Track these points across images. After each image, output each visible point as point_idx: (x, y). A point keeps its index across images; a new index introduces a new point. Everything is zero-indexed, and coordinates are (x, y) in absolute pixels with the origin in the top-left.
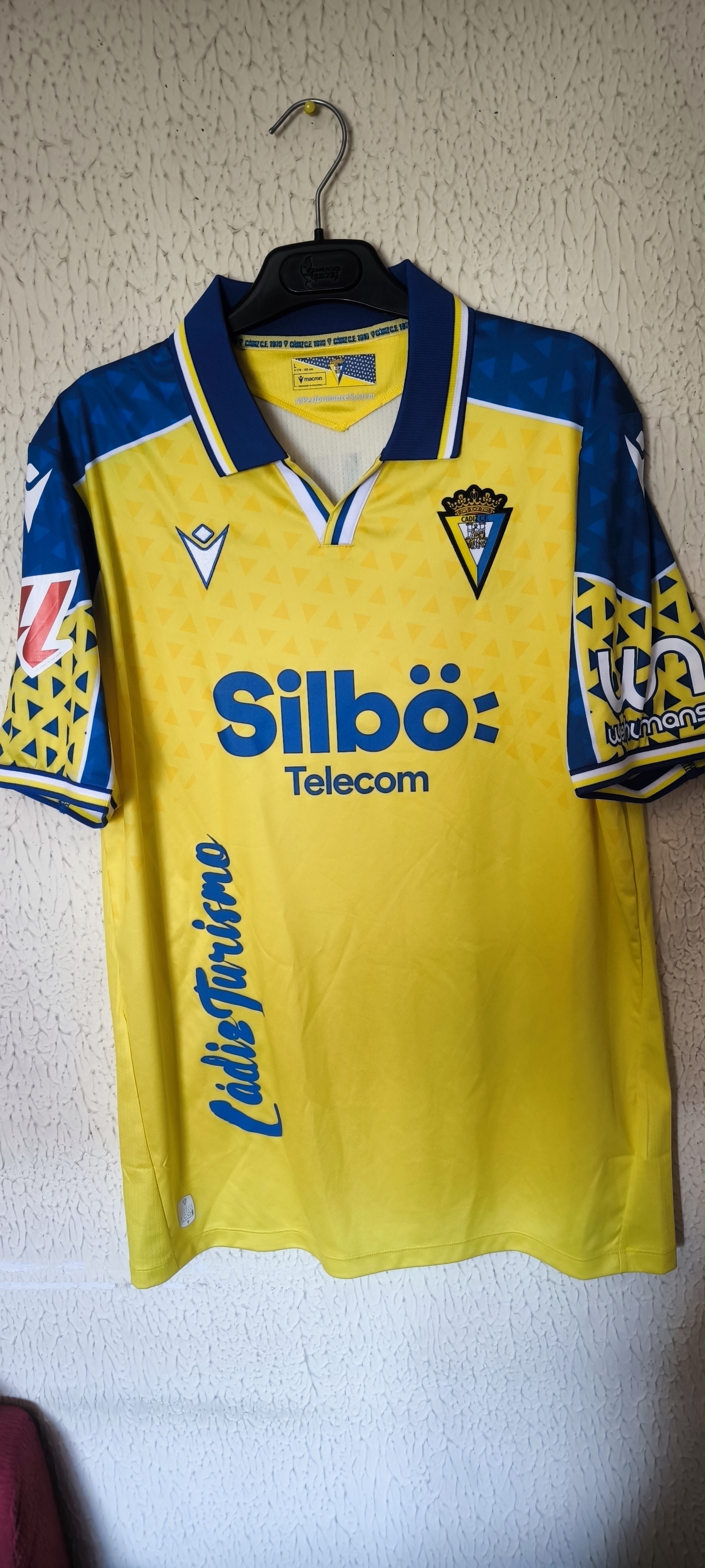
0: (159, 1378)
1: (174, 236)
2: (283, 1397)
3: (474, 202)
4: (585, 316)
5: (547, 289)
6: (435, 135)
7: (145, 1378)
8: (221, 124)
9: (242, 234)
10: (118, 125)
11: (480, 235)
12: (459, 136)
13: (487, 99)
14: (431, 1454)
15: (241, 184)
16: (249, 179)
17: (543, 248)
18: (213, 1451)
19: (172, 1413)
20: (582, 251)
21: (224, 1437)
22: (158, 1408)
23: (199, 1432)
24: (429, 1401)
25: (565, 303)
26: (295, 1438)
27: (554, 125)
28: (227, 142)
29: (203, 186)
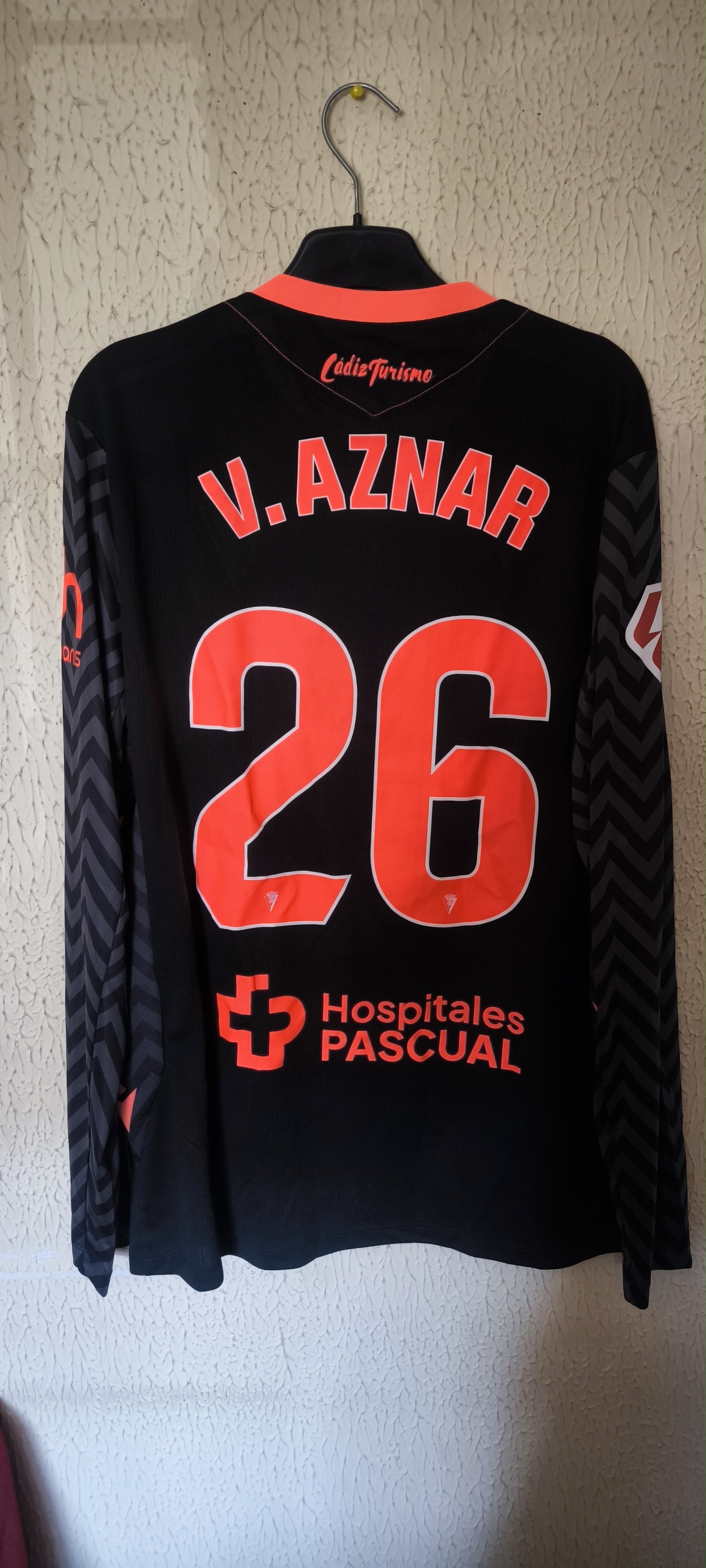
0: (130, 1367)
1: (210, 208)
2: (257, 1381)
3: (512, 201)
4: (613, 320)
5: (578, 292)
6: (477, 131)
7: (116, 1366)
8: (264, 99)
9: (279, 213)
10: (157, 90)
11: (517, 234)
12: (501, 134)
13: (531, 101)
14: (402, 1432)
15: (281, 162)
16: (290, 158)
17: (577, 252)
18: (182, 1438)
19: (143, 1401)
20: (614, 257)
21: (195, 1424)
22: (128, 1397)
23: (169, 1419)
24: (403, 1379)
25: (596, 307)
26: (267, 1421)
27: (593, 132)
28: (270, 118)
29: (242, 161)
